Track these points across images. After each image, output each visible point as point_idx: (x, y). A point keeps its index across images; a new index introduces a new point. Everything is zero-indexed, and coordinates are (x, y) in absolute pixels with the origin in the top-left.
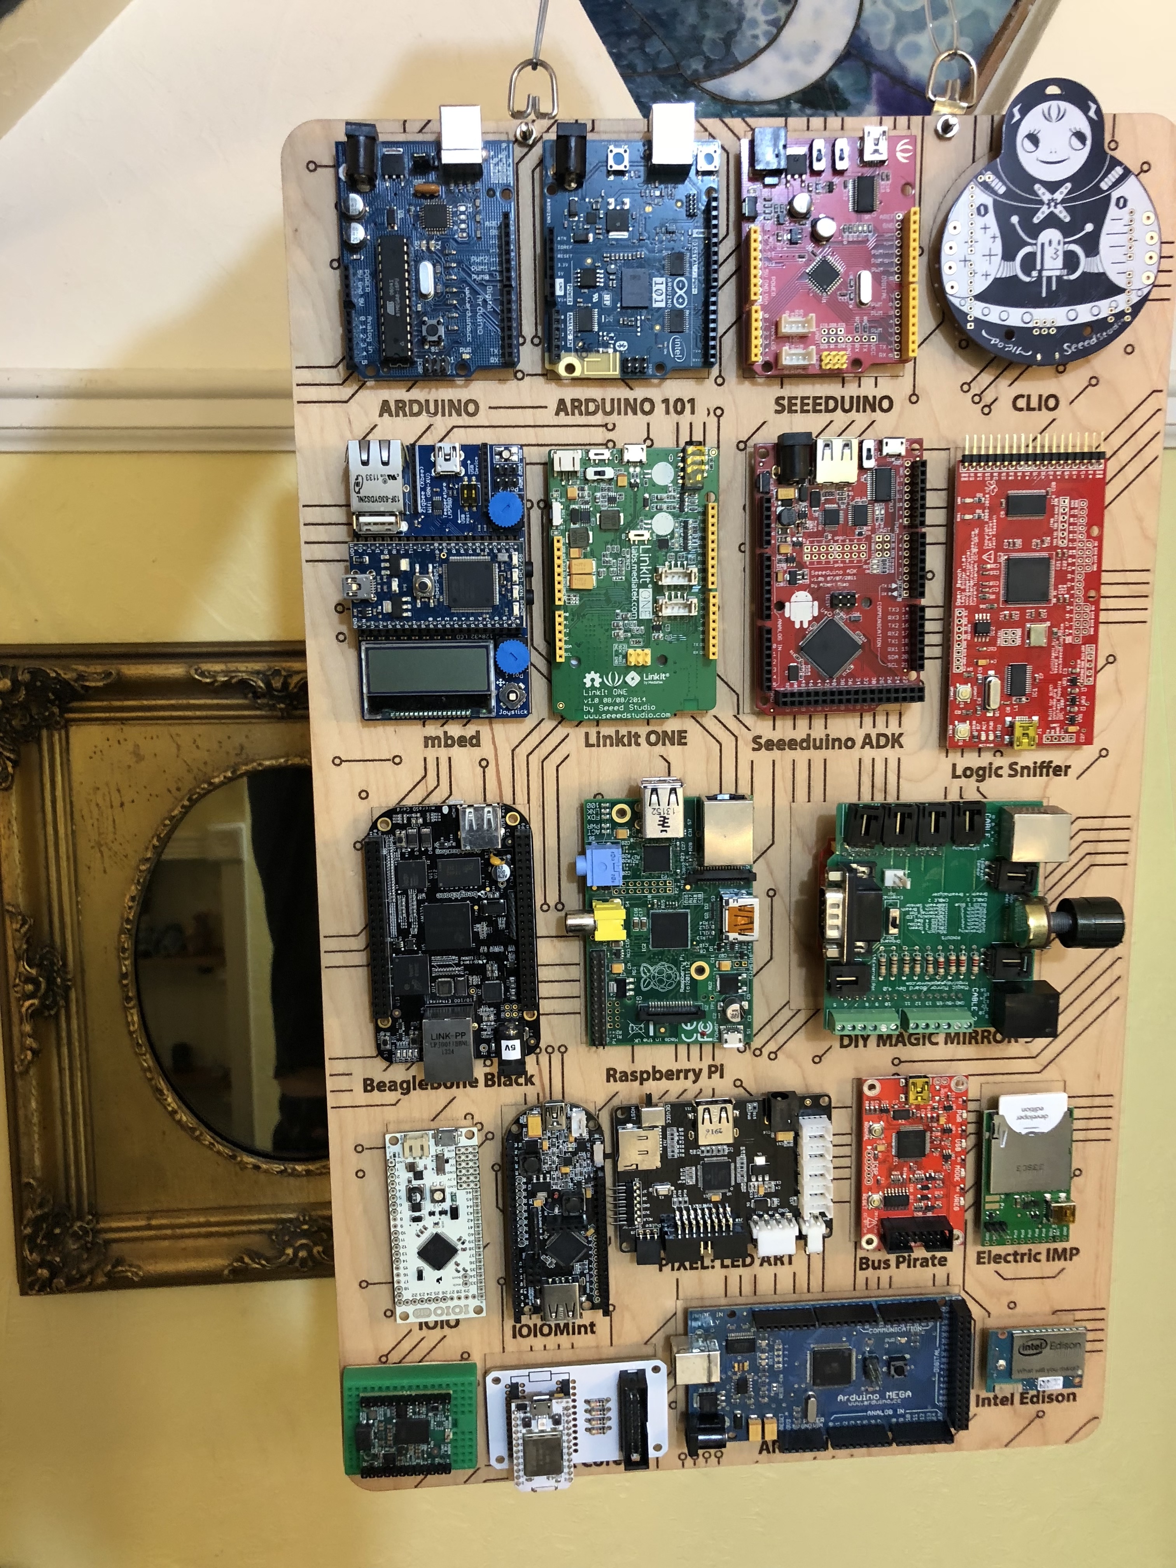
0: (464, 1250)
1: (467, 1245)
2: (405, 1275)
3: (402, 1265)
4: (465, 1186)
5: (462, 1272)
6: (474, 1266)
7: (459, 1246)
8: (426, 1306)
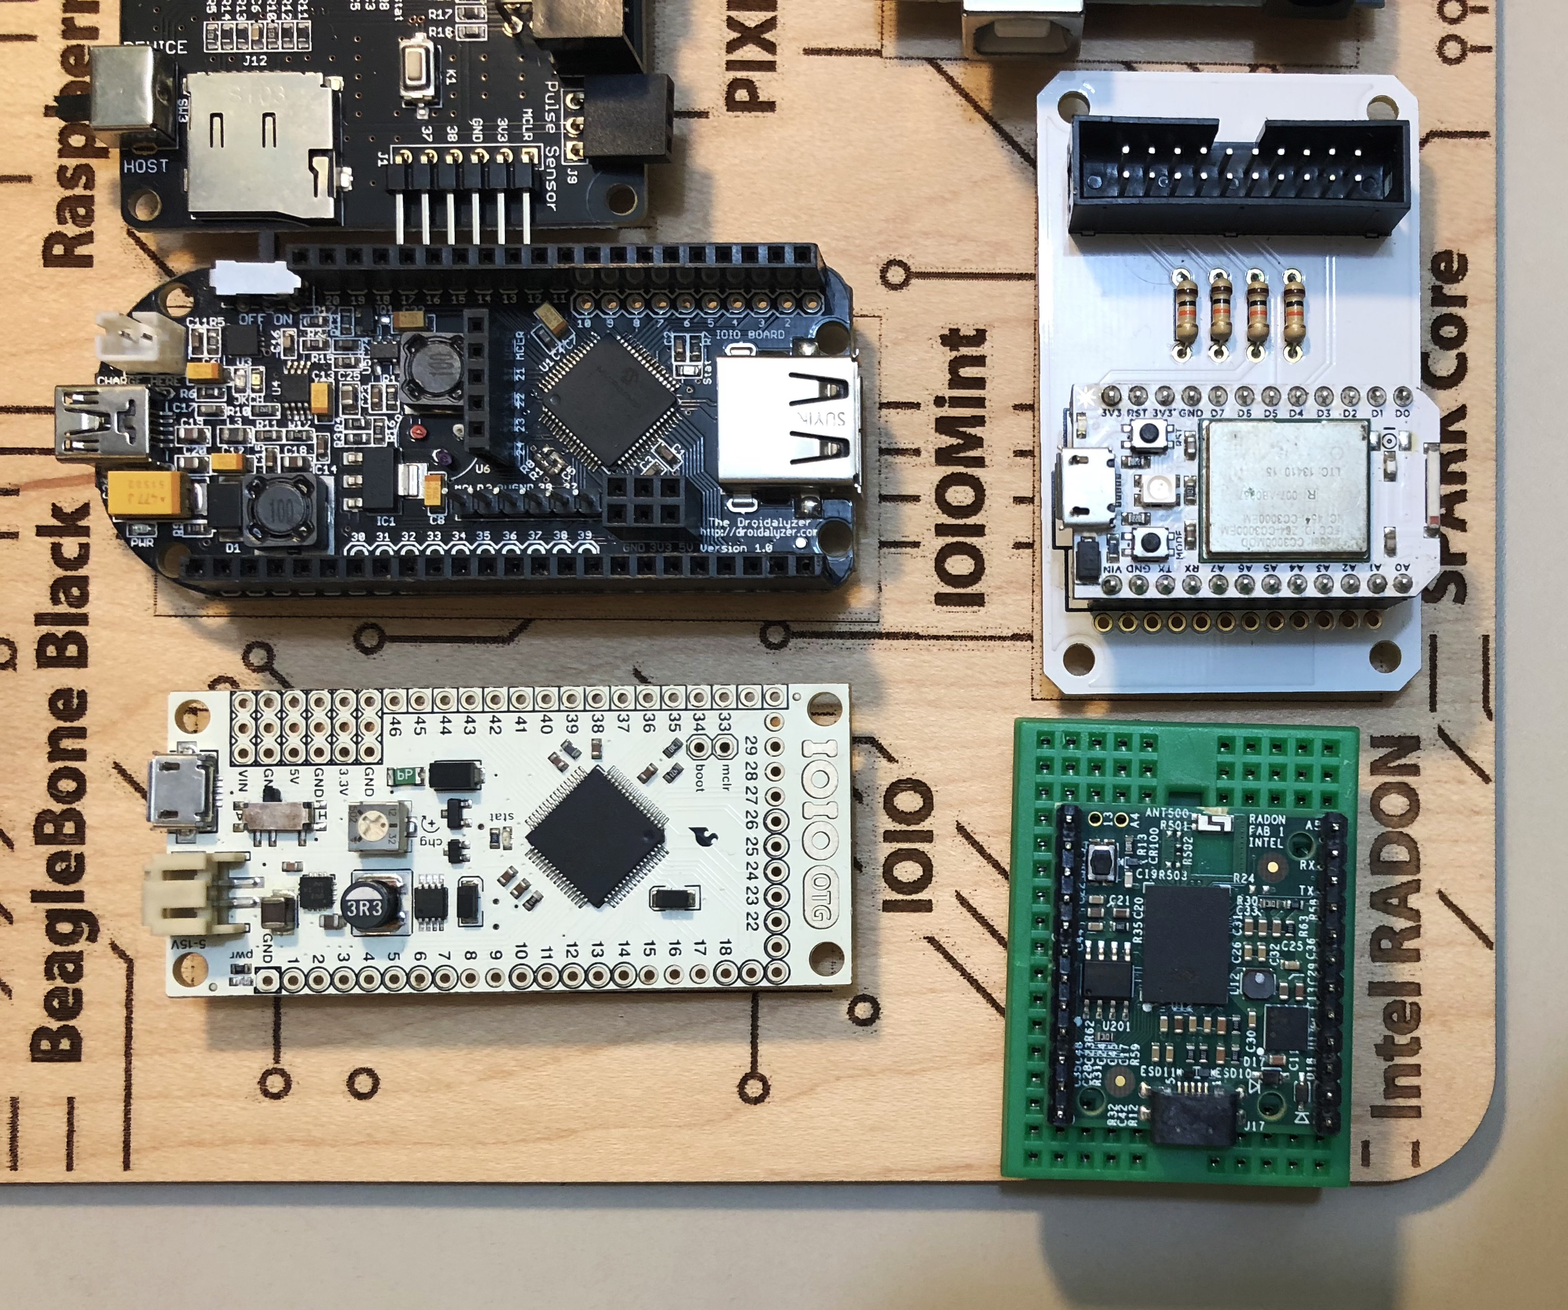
0: (597, 747)
1: (582, 742)
2: (675, 949)
3: (638, 960)
4: (369, 739)
5: (681, 758)
6: (662, 719)
7: (586, 764)
8: (794, 884)
